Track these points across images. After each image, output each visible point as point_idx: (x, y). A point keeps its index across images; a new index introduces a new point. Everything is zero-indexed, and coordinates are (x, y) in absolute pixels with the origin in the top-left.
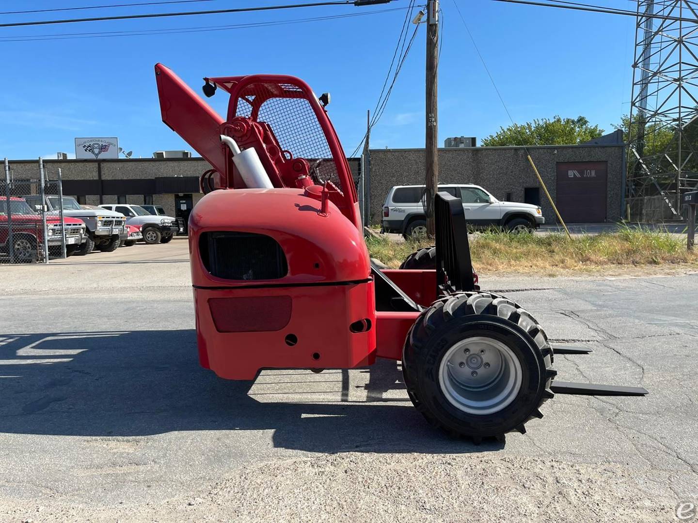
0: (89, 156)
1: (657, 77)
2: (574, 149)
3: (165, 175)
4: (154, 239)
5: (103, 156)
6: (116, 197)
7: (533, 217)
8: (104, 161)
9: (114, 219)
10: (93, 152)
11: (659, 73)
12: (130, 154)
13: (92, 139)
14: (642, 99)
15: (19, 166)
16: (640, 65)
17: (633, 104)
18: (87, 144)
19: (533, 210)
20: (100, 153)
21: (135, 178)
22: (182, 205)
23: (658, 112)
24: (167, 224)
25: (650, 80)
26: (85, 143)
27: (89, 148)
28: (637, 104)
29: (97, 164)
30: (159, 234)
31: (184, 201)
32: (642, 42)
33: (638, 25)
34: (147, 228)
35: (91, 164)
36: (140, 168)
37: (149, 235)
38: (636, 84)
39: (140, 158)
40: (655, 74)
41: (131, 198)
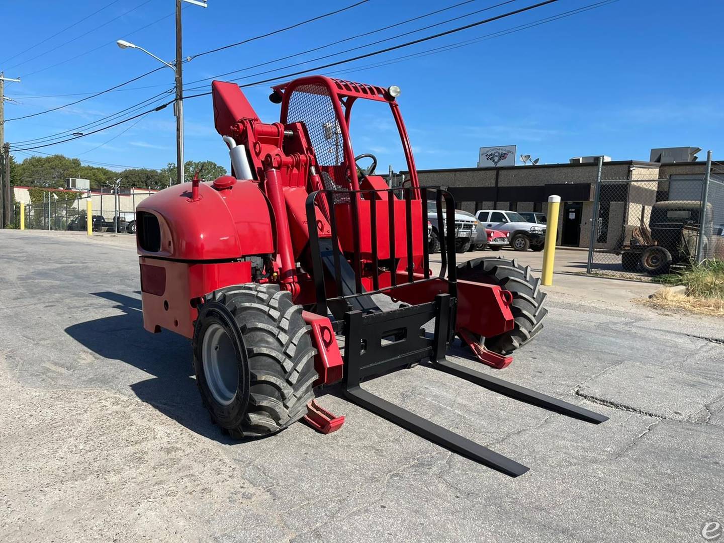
0: (491, 164)
3: (557, 182)
4: (522, 246)
5: (502, 164)
6: (508, 204)
8: (502, 168)
10: (493, 161)
12: (537, 161)
13: (494, 148)
18: (489, 153)
20: (499, 160)
21: (528, 185)
22: (570, 214)
24: (537, 232)
26: (488, 152)
27: (490, 157)
29: (496, 171)
30: (528, 242)
31: (574, 210)
34: (516, 234)
35: (491, 172)
36: (534, 174)
37: (518, 242)
39: (546, 164)
41: (522, 205)
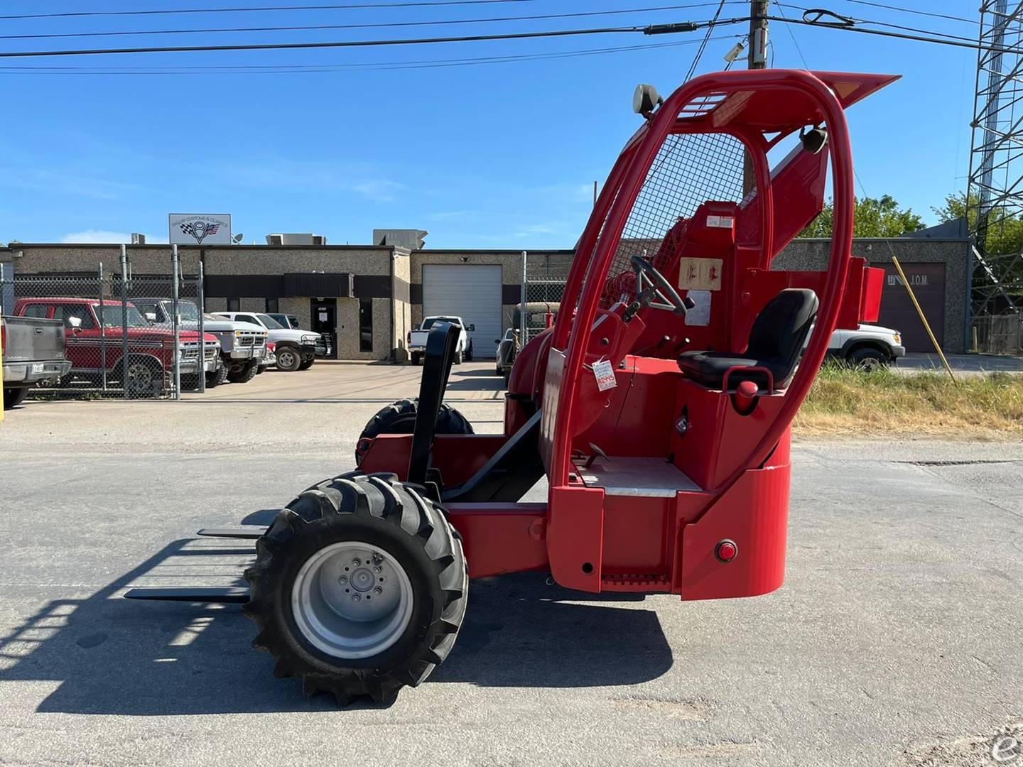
0: (190, 240)
1: (1008, 142)
2: (897, 245)
3: (297, 271)
4: (290, 364)
5: (208, 240)
6: (224, 300)
7: (889, 346)
8: (210, 247)
9: (254, 336)
10: (195, 235)
11: (1012, 135)
12: (239, 237)
13: (194, 216)
14: (984, 173)
15: (85, 252)
16: (982, 123)
17: (972, 179)
18: (186, 223)
19: (890, 336)
20: (204, 235)
21: (254, 274)
22: (320, 314)
23: (1010, 193)
24: (309, 343)
25: (999, 145)
26: (183, 221)
27: (190, 229)
28: (977, 180)
29: (199, 251)
30: (298, 357)
31: (324, 309)
32: (985, 90)
33: (980, 65)
34: (281, 347)
35: (189, 251)
36: (261, 258)
37: (282, 359)
38: (976, 151)
39: (254, 244)
40: (1006, 137)
41: (247, 302)
